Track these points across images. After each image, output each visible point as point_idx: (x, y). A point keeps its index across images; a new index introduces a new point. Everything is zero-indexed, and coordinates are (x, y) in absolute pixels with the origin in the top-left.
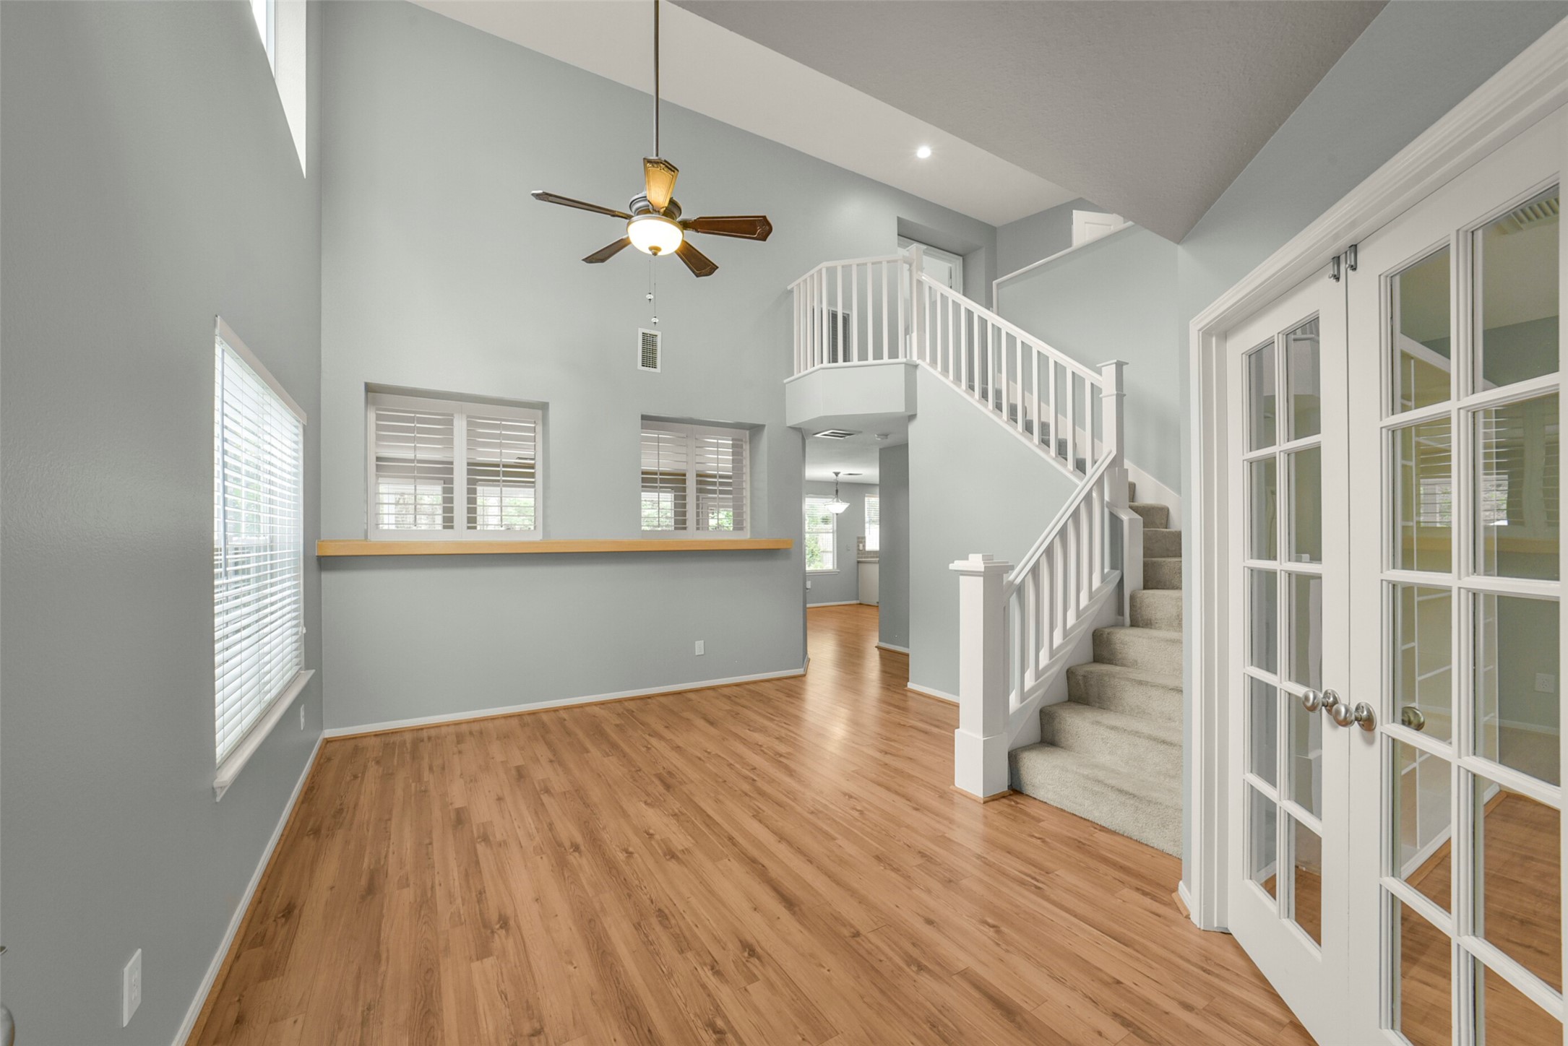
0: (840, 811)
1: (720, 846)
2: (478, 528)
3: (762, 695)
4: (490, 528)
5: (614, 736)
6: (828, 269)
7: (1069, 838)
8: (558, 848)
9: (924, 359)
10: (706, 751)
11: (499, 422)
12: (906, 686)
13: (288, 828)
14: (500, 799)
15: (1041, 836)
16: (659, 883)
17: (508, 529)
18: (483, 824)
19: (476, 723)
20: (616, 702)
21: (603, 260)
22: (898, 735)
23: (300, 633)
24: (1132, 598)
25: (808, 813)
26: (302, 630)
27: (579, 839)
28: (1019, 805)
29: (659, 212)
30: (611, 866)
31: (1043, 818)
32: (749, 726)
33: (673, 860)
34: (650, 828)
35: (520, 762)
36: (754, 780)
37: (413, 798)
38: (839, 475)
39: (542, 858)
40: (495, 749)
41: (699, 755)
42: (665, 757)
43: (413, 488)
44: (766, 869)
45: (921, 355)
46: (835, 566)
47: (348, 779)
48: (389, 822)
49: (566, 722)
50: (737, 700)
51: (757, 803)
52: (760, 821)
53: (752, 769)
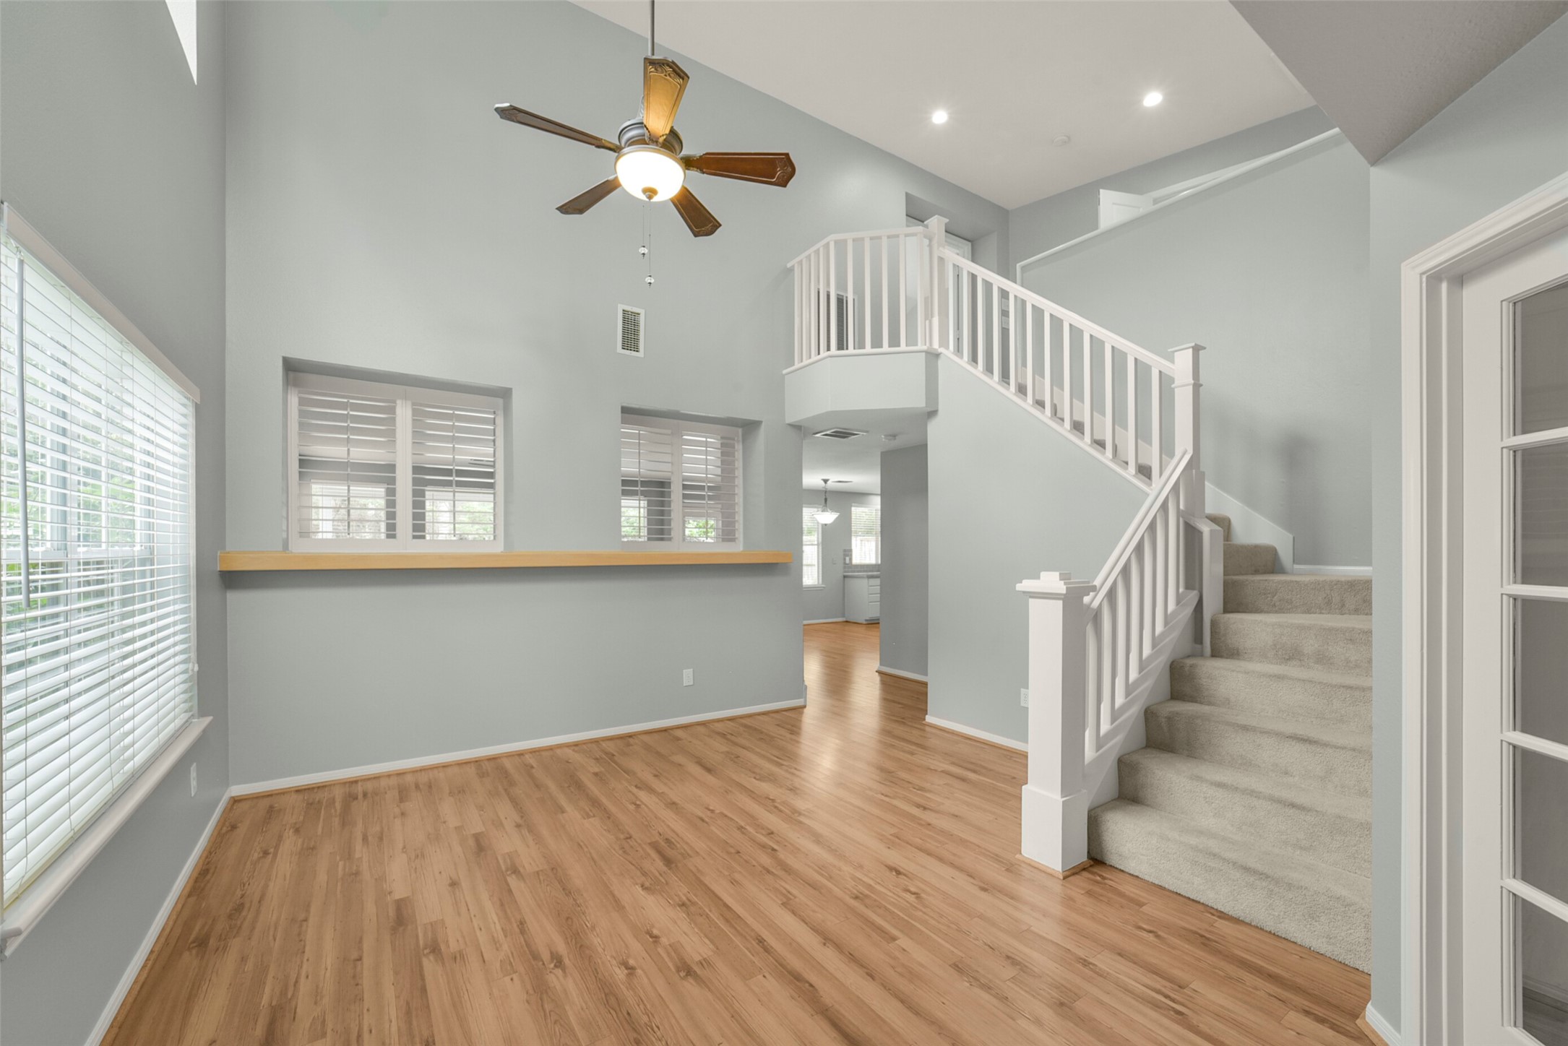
0: (891, 894)
1: (749, 954)
2: (428, 537)
3: (762, 733)
4: (441, 537)
5: (594, 789)
6: (836, 242)
7: (1185, 929)
8: (533, 963)
9: (947, 348)
10: (709, 810)
11: (451, 412)
12: (924, 719)
13: (163, 940)
14: (454, 884)
15: (1152, 929)
16: (676, 1019)
17: (461, 539)
18: (431, 924)
19: (423, 773)
20: (591, 743)
21: (581, 211)
22: (932, 784)
23: (190, 672)
24: (1214, 624)
25: (852, 898)
26: (194, 666)
27: (561, 948)
28: (1106, 881)
29: (657, 142)
30: (607, 991)
31: (1146, 901)
32: (754, 773)
33: (690, 979)
34: (653, 926)
35: (479, 828)
36: (774, 850)
37: (339, 884)
38: (828, 482)
39: (512, 979)
40: (447, 808)
41: (700, 814)
42: (660, 819)
43: (346, 488)
44: (816, 990)
45: (944, 342)
46: (821, 581)
47: (256, 855)
48: (305, 923)
49: (534, 771)
50: (733, 738)
51: (783, 884)
52: (794, 913)
53: (769, 834)
